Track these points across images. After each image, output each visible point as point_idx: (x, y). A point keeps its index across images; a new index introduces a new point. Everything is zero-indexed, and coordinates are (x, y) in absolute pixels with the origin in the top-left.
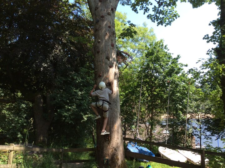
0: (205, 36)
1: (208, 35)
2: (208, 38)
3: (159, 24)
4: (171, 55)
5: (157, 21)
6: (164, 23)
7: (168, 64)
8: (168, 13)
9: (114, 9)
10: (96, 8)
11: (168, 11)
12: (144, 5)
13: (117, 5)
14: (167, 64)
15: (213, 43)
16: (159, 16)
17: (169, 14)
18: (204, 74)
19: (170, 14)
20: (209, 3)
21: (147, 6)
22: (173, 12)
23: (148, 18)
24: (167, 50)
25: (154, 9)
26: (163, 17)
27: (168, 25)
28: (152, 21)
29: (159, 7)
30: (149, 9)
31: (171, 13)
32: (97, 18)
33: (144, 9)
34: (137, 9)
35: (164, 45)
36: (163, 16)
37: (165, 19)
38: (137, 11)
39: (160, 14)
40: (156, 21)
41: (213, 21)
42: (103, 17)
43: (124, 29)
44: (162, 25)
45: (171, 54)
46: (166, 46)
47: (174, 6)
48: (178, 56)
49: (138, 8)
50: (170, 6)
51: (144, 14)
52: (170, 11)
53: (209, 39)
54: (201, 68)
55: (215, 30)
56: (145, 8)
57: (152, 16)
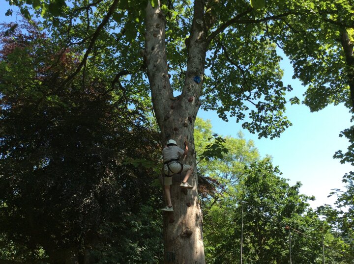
0: (337, 153)
1: (340, 151)
2: (341, 156)
3: (260, 136)
4: (287, 182)
5: (258, 131)
6: (269, 134)
7: (283, 196)
8: (273, 119)
9: (192, 119)
10: (166, 118)
11: (274, 117)
12: (236, 109)
13: (197, 113)
14: (281, 197)
15: (351, 163)
16: (260, 124)
17: (274, 121)
18: (343, 214)
19: (276, 121)
20: (335, 104)
21: (241, 111)
22: (281, 118)
23: (244, 128)
24: (279, 174)
25: (251, 115)
26: (267, 126)
27: (276, 137)
28: (251, 132)
29: (259, 112)
30: (244, 115)
31: (278, 119)
32: (168, 131)
33: (236, 115)
34: (226, 116)
35: (274, 167)
36: (267, 124)
37: (270, 128)
38: (226, 118)
39: (261, 122)
40: (255, 131)
41: (346, 130)
42: (176, 129)
43: (209, 146)
44: (266, 137)
45: (285, 180)
46: (276, 168)
47: (282, 110)
48: (298, 184)
49: (228, 114)
50: (276, 109)
51: (238, 121)
52: (276, 118)
53: (344, 158)
54: (338, 205)
55: (350, 144)
56: (237, 113)
57: (250, 124)
